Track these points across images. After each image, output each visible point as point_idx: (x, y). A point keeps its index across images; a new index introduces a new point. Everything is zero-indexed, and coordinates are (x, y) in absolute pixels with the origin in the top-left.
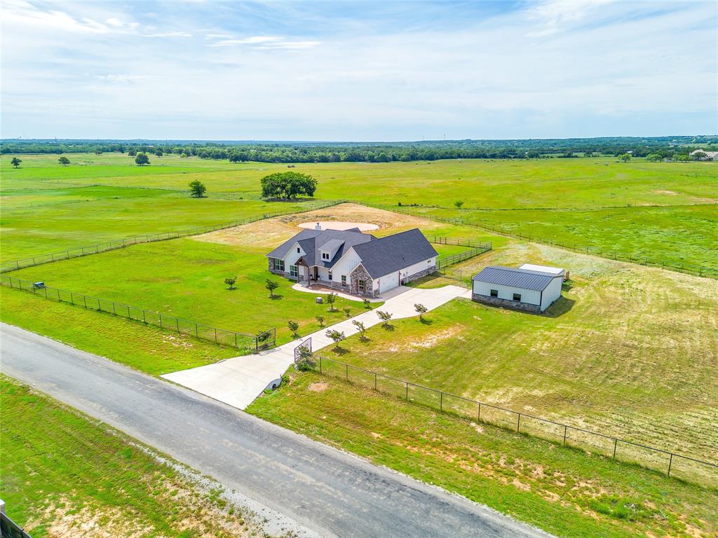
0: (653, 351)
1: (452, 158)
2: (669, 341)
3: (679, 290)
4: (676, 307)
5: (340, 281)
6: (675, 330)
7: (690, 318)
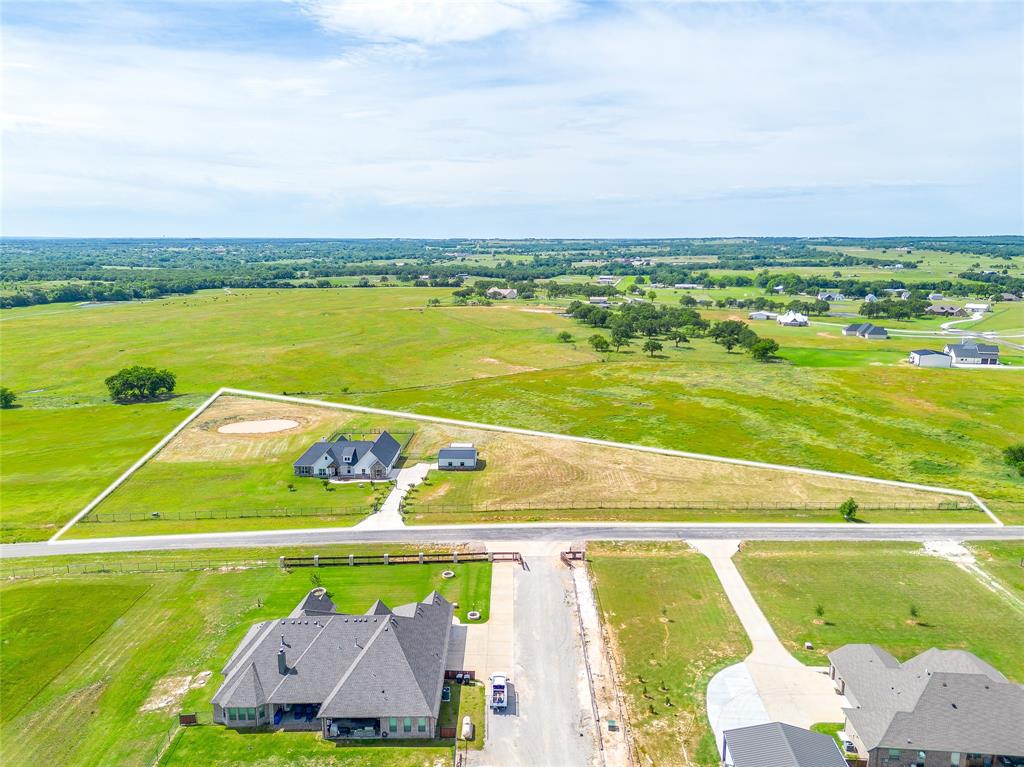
0: (527, 477)
1: (214, 287)
2: (530, 472)
3: (525, 446)
4: (527, 456)
5: (361, 472)
6: (531, 466)
7: (535, 460)
